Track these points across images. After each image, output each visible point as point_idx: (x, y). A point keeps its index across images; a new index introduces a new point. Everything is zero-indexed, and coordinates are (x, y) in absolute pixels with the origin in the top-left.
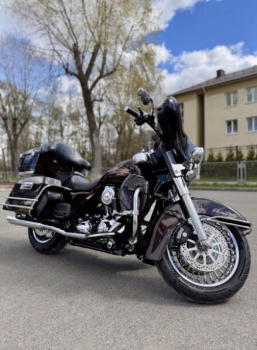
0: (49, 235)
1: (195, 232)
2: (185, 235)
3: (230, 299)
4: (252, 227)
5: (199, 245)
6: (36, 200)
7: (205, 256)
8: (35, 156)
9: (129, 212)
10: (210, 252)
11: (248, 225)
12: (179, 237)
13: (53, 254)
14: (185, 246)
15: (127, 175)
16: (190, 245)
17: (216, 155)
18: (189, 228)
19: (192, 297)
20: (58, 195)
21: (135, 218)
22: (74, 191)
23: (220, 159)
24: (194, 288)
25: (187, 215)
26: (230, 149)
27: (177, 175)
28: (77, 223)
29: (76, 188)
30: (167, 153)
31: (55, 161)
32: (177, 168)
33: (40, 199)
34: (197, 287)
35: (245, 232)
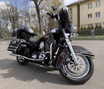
0: (23, 59)
1: (73, 59)
2: (69, 60)
5: (74, 63)
6: (17, 47)
7: (76, 67)
9: (48, 52)
10: (78, 66)
11: (93, 56)
12: (67, 61)
13: (25, 65)
14: (69, 64)
15: (48, 38)
16: (71, 64)
17: (83, 27)
18: (71, 57)
19: (72, 82)
20: (25, 46)
21: (51, 54)
22: (31, 44)
23: (85, 29)
24: (73, 79)
25: (70, 53)
26: (89, 25)
28: (32, 55)
30: (63, 29)
31: (24, 33)
33: (19, 47)
34: (74, 78)
35: (92, 58)
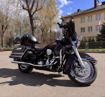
1: (80, 63)
2: (77, 64)
3: (91, 85)
4: (98, 62)
6: (23, 54)
7: (83, 71)
8: (21, 39)
11: (96, 61)
12: (75, 65)
14: (77, 68)
18: (78, 62)
20: (31, 52)
21: (61, 59)
24: (80, 81)
25: (77, 58)
27: (73, 45)
29: (37, 50)
30: (70, 37)
31: (28, 41)
32: (74, 43)
35: (95, 63)
